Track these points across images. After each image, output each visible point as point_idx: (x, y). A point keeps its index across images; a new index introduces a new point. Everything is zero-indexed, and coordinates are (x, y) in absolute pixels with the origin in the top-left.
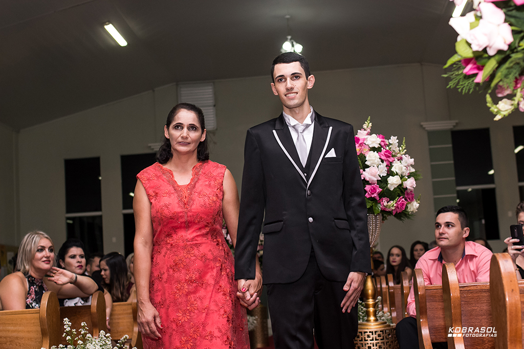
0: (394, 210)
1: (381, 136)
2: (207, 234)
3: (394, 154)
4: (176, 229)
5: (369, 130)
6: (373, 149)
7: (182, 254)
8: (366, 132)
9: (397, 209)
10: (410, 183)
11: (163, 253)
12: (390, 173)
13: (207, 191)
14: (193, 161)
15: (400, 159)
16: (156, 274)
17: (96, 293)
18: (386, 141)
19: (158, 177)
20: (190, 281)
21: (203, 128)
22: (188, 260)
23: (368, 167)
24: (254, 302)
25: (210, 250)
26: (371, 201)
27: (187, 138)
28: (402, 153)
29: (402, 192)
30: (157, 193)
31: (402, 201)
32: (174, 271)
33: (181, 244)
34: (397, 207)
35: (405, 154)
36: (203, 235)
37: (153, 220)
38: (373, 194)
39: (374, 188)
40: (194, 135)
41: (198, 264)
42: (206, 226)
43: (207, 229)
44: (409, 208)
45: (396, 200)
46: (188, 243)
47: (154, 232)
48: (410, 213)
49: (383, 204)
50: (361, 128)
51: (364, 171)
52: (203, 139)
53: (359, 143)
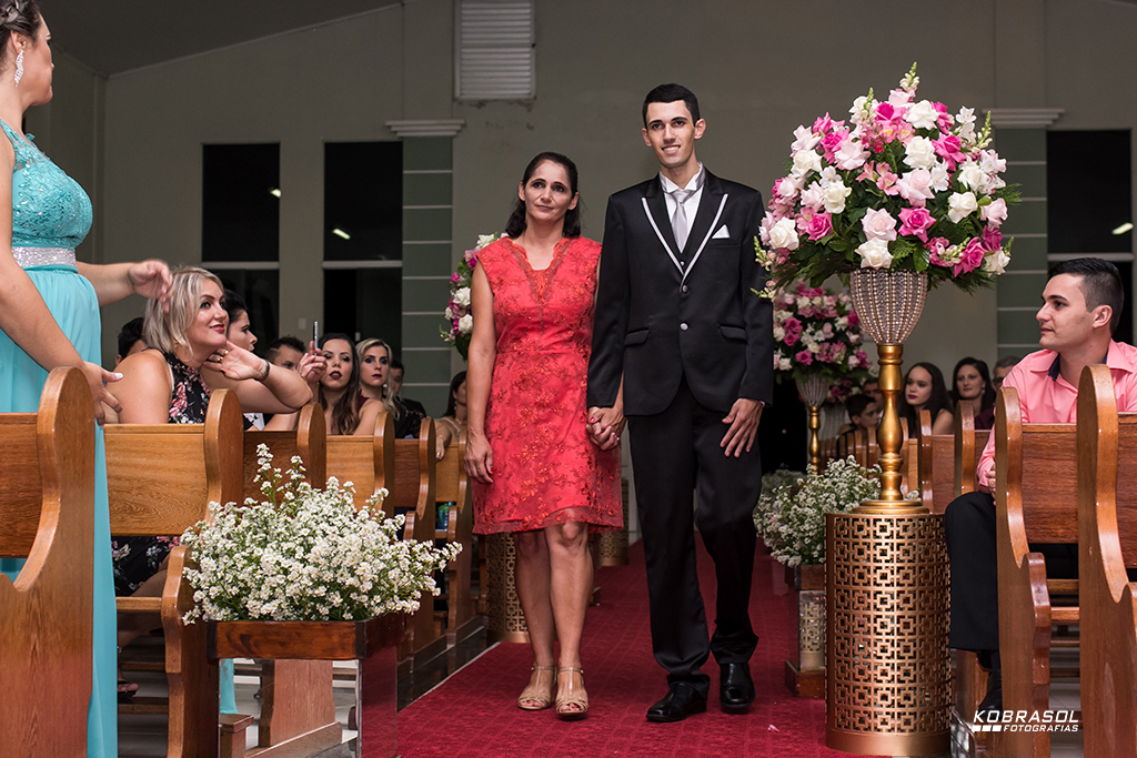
0: (958, 265)
1: (939, 106)
2: (570, 340)
3: (964, 145)
4: (525, 331)
5: (912, 93)
6: (922, 132)
7: (533, 366)
8: (907, 96)
9: (964, 265)
10: (996, 211)
11: (508, 365)
12: (956, 187)
13: (573, 279)
14: (557, 235)
15: (977, 158)
16: (495, 393)
17: (309, 406)
18: (950, 116)
19: (505, 257)
20: (540, 405)
21: (574, 190)
22: (539, 376)
23: (909, 169)
24: (608, 438)
25: (573, 364)
26: (912, 242)
27: (549, 201)
28: (982, 145)
29: (977, 228)
30: (501, 281)
31: (977, 248)
32: (520, 389)
33: (532, 353)
34: (965, 260)
35: (986, 149)
36: (565, 342)
37: (496, 318)
38: (916, 228)
39: (919, 216)
40: (559, 198)
41: (555, 382)
42: (569, 329)
43: (571, 333)
44: (988, 264)
45: (965, 242)
46: (542, 352)
47: (497, 335)
48: (990, 275)
49: (936, 251)
50: (897, 86)
51: (901, 177)
52: (572, 208)
53: (893, 117)
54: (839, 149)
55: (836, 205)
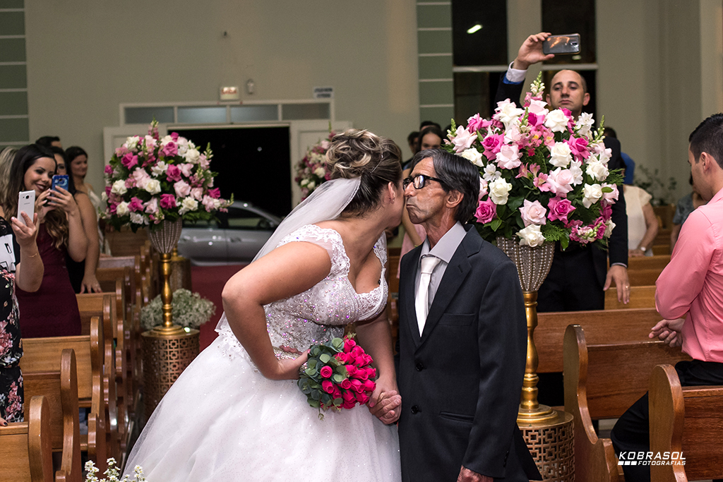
6: (559, 136)
10: (611, 194)
12: (586, 179)
23: (554, 168)
26: (557, 225)
28: (598, 141)
31: (600, 225)
38: (561, 215)
39: (563, 206)
49: (574, 231)
51: (549, 175)
53: (537, 124)
54: (499, 151)
55: (500, 198)
